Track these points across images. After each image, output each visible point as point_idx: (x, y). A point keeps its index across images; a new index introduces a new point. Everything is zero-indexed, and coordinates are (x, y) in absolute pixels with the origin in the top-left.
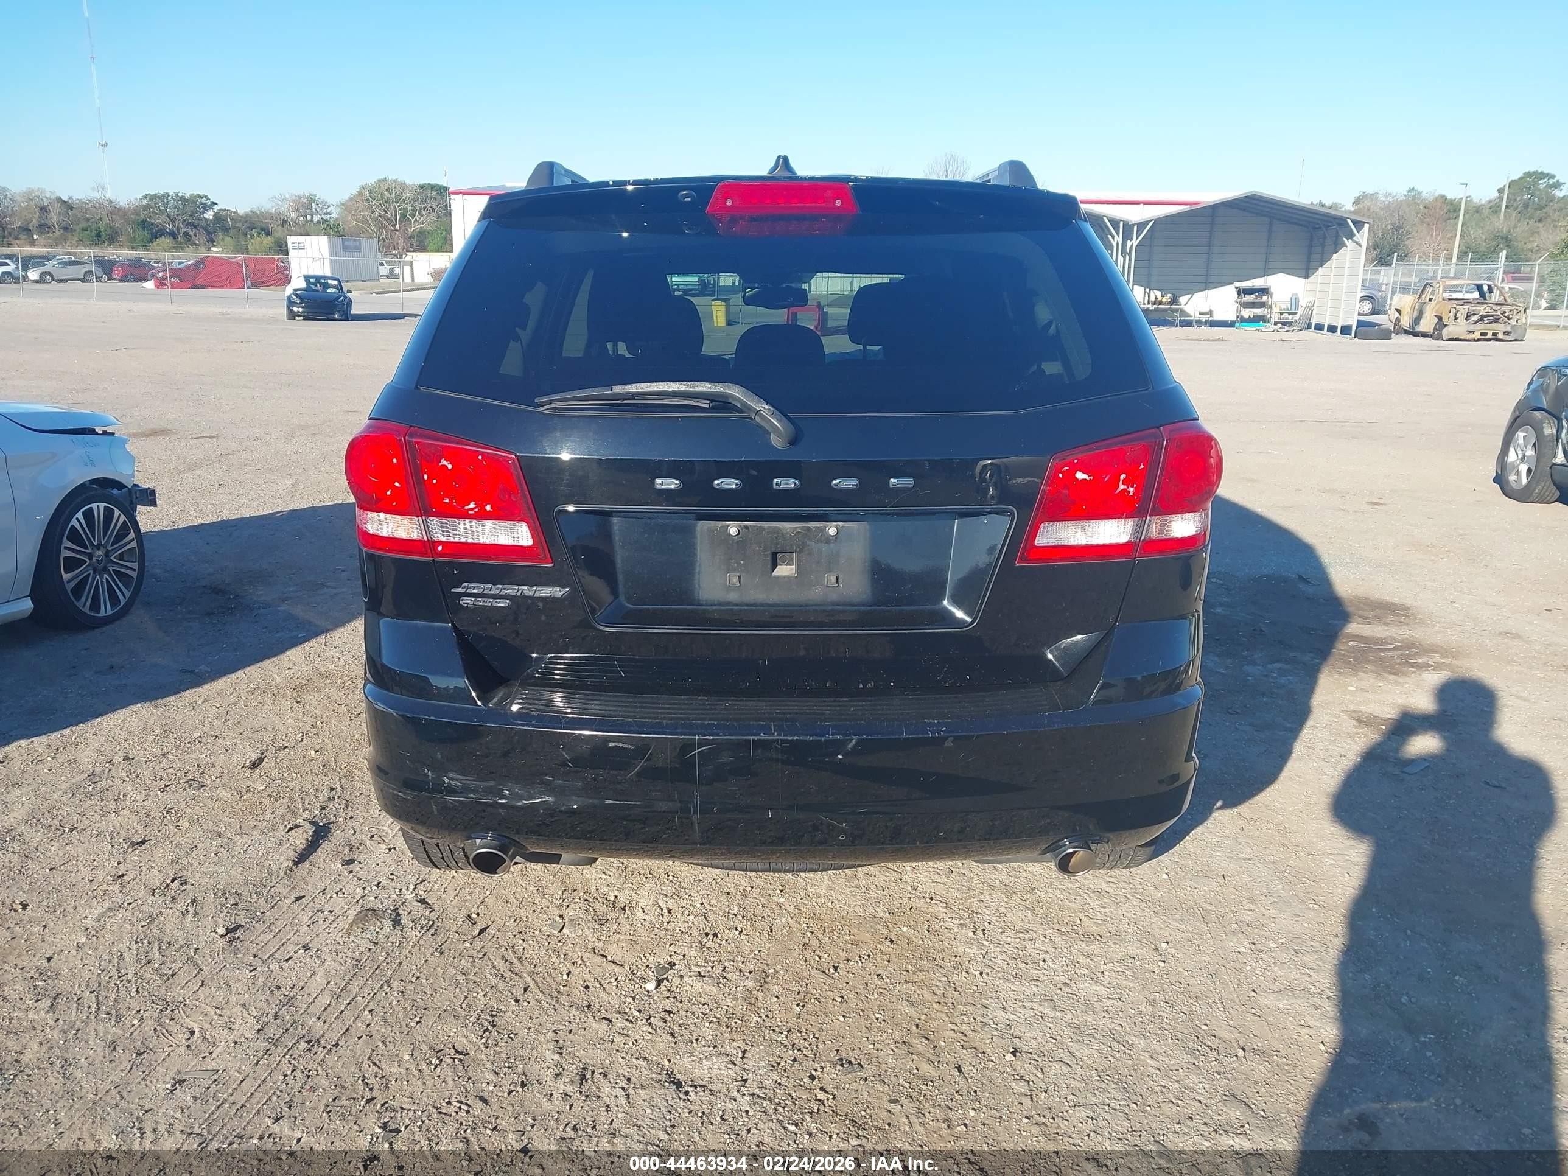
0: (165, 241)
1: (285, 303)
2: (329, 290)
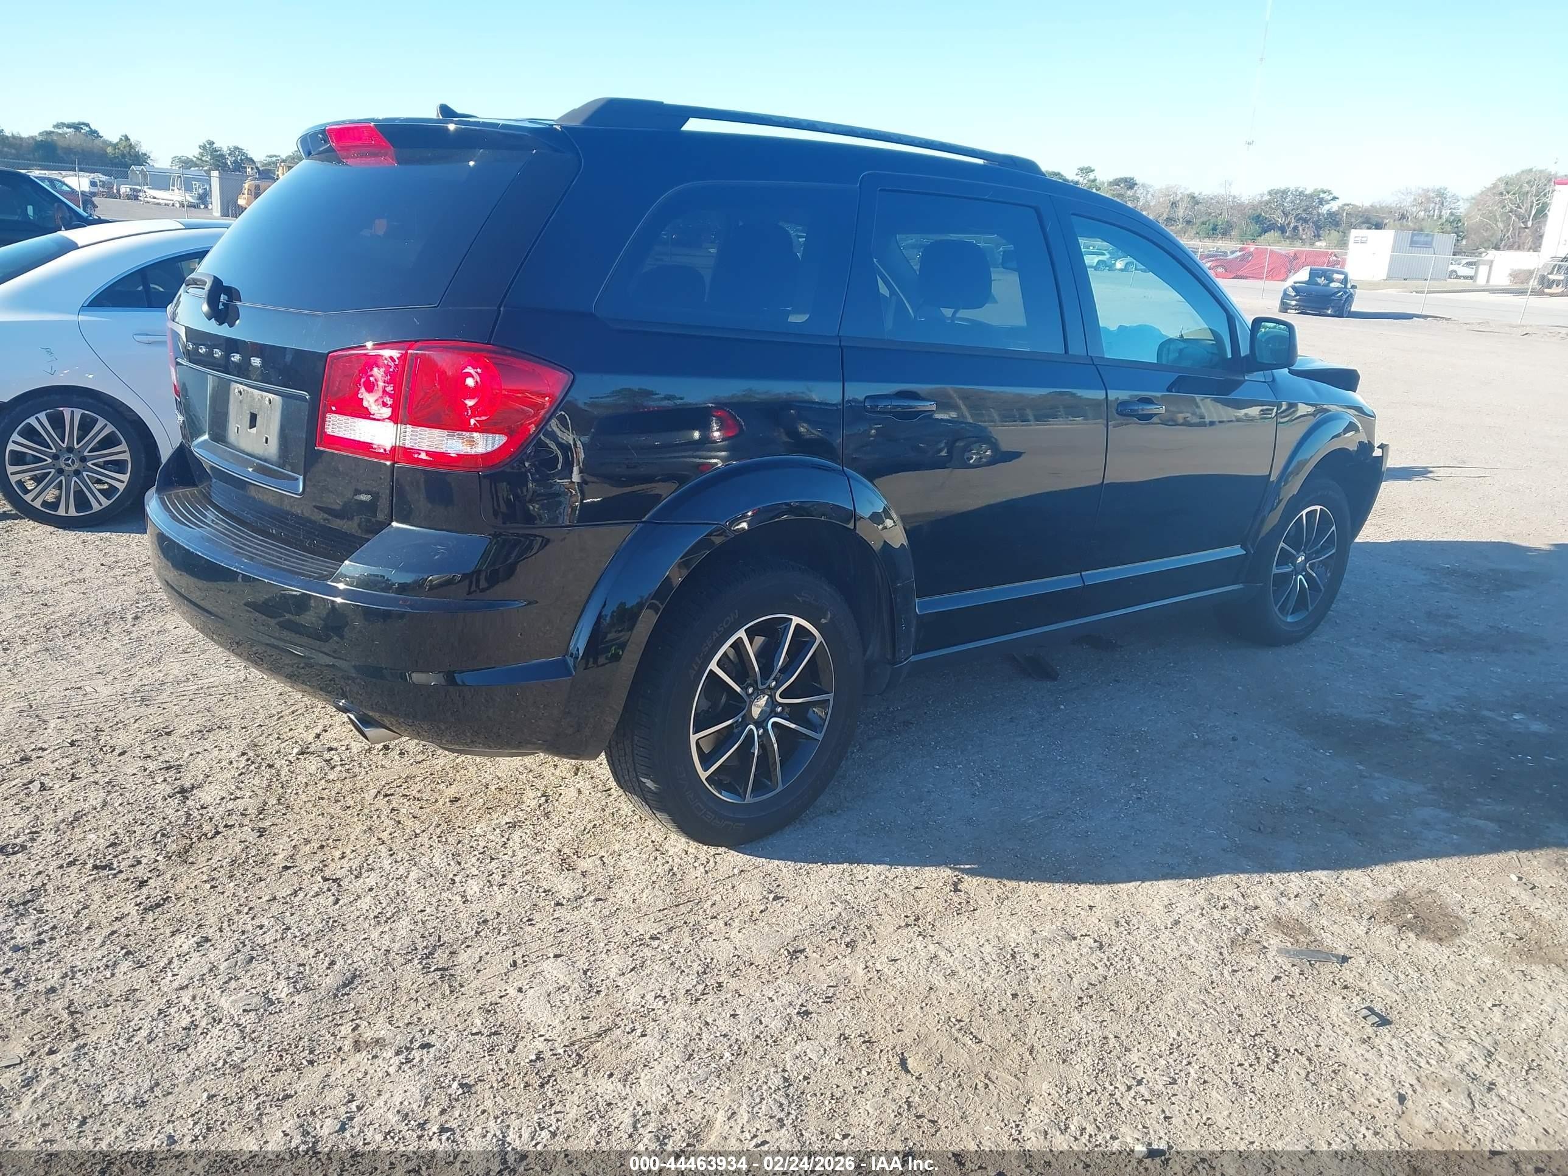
0: (1271, 235)
1: (1282, 294)
2: (1332, 285)
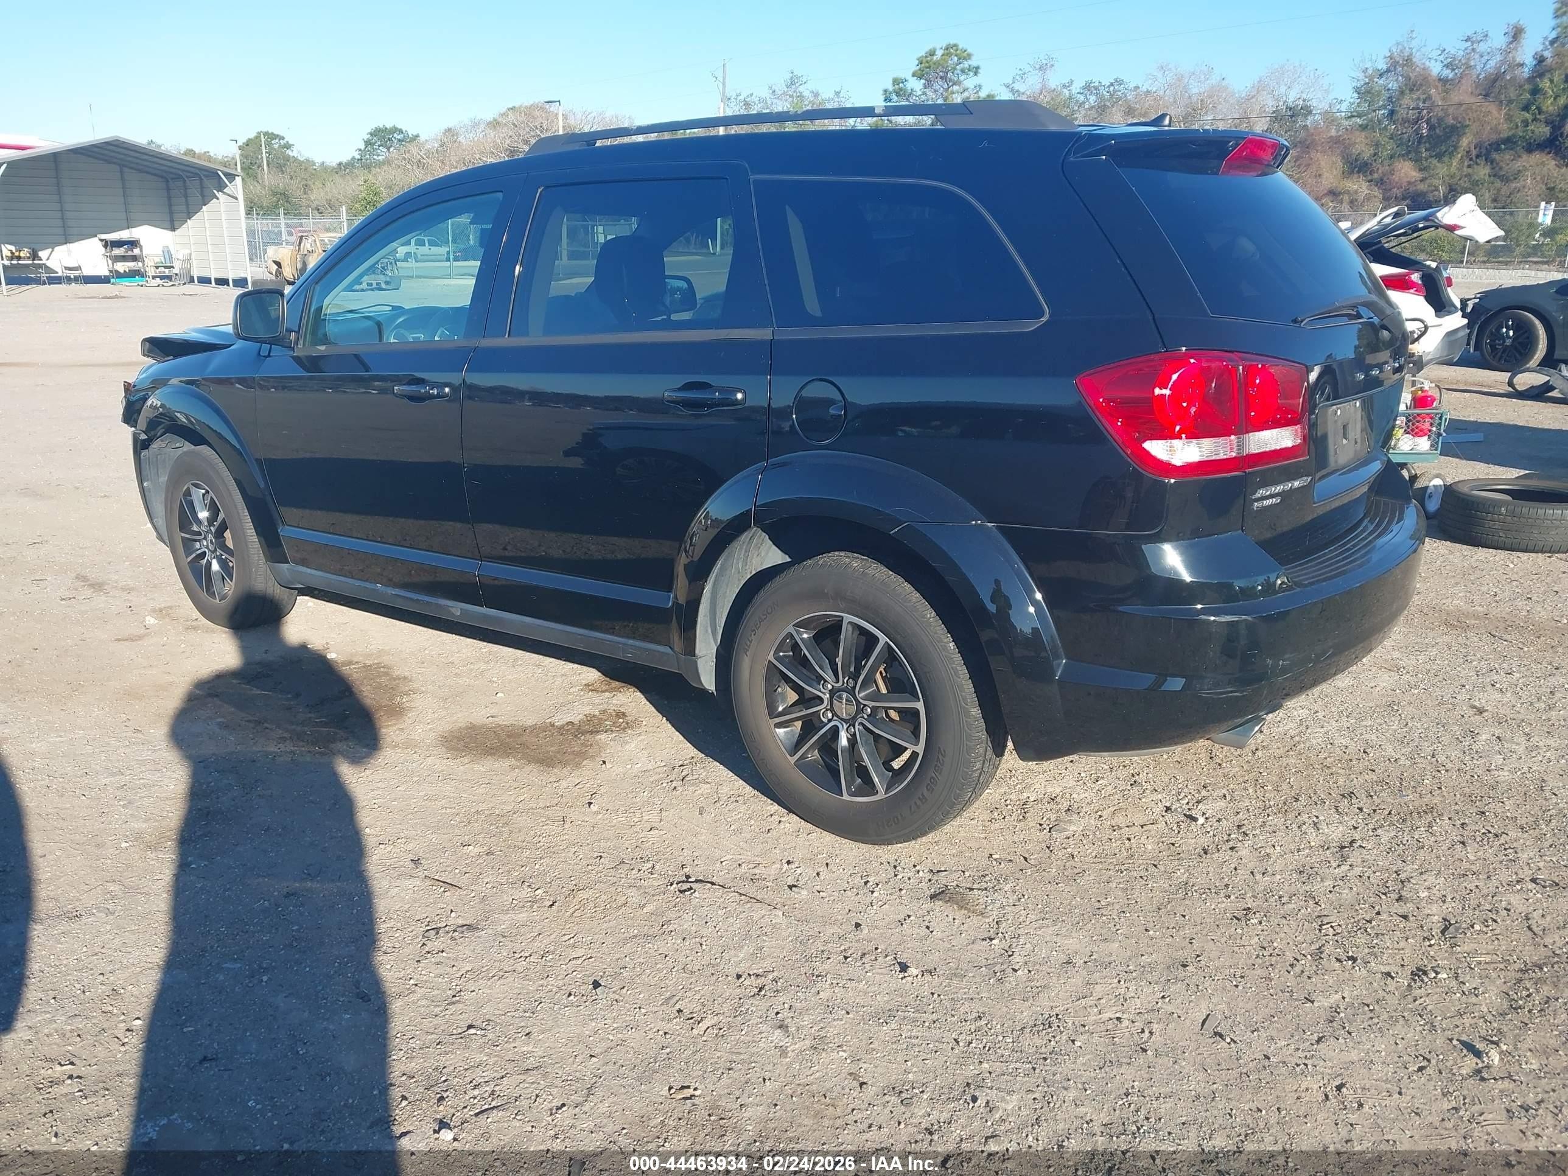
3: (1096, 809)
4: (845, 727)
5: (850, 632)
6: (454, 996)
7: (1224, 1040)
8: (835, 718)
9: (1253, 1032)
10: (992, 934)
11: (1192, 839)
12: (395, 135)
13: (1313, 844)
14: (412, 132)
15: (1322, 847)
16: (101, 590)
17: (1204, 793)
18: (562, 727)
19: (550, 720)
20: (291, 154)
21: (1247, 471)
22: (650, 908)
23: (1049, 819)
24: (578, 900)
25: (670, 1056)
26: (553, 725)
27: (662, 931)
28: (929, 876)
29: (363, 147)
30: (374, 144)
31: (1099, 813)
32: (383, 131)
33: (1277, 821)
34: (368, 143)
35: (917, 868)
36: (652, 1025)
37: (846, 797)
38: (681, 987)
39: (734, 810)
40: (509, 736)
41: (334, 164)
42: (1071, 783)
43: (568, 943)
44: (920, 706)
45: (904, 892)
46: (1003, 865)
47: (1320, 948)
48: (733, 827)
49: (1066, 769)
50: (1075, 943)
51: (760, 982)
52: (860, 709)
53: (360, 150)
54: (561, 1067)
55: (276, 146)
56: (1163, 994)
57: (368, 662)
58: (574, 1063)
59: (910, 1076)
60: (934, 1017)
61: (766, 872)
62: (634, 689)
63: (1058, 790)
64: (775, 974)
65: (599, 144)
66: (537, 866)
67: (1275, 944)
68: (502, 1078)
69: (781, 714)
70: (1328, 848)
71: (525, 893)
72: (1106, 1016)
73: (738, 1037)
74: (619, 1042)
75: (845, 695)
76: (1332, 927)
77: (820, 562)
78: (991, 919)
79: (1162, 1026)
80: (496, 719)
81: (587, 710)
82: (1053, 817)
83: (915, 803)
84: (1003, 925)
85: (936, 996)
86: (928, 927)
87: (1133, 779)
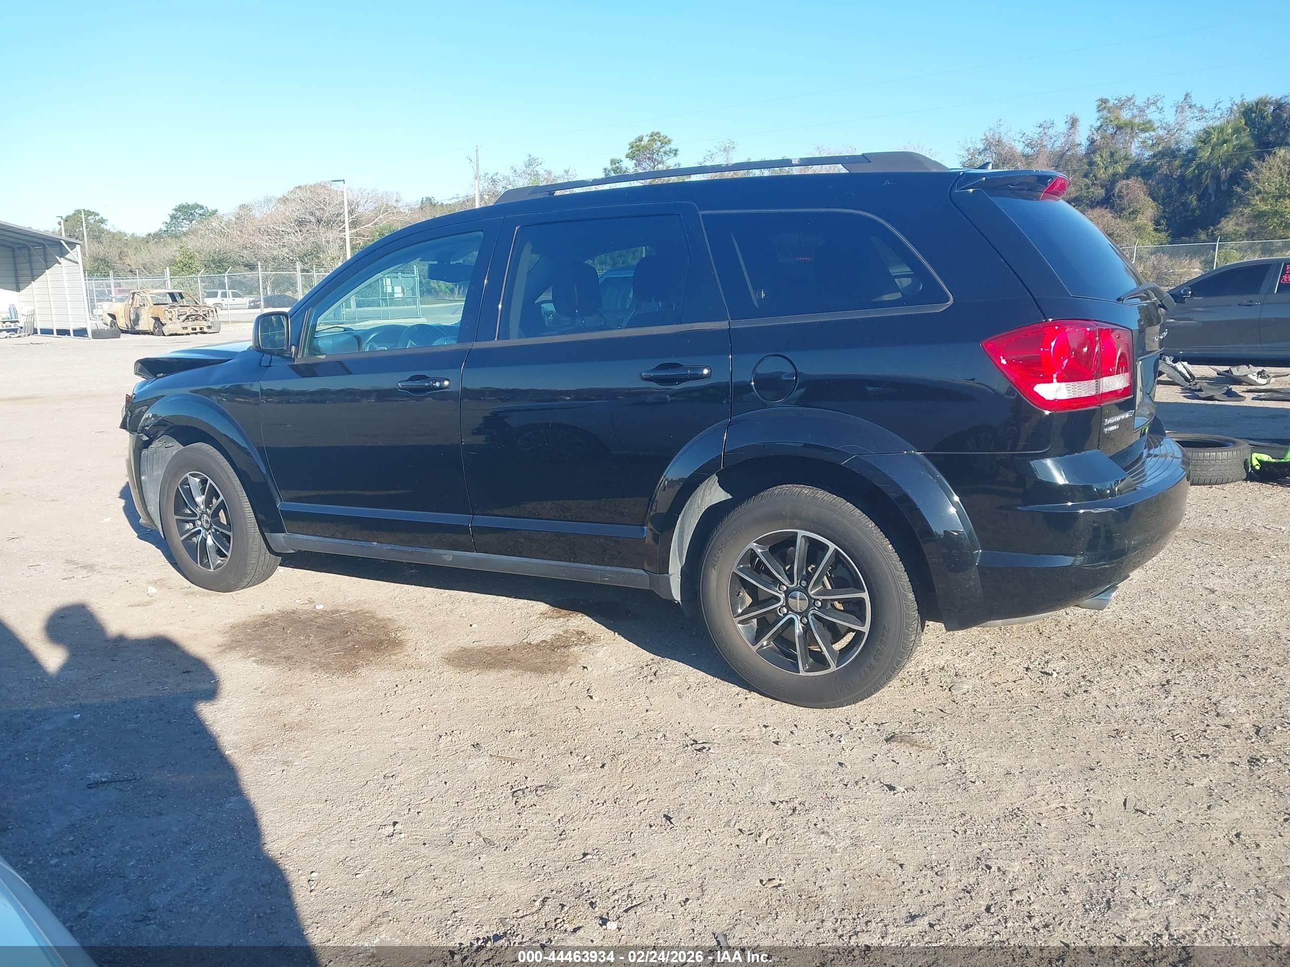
3: (976, 673)
4: (799, 618)
5: (803, 544)
6: (560, 835)
7: (1145, 814)
8: (790, 612)
9: (1162, 807)
10: (943, 760)
11: (1054, 688)
12: (197, 210)
13: (1141, 685)
14: (211, 208)
15: (1149, 686)
16: (94, 570)
17: (1047, 656)
18: (538, 645)
19: (525, 641)
20: (105, 227)
21: (1102, 405)
22: (679, 763)
23: (946, 682)
24: (620, 762)
25: (749, 860)
26: (530, 644)
27: (698, 778)
28: (876, 727)
29: (168, 220)
30: (178, 218)
31: (980, 675)
32: (186, 208)
33: (1108, 671)
34: (173, 217)
35: (865, 722)
36: (725, 841)
37: (802, 673)
38: (733, 814)
39: (706, 692)
40: (498, 654)
41: (144, 235)
42: (949, 657)
43: (630, 791)
44: (865, 595)
45: (863, 739)
46: (927, 716)
47: (1179, 751)
48: (710, 705)
49: (941, 648)
50: (1005, 760)
51: (791, 805)
52: (812, 602)
53: (166, 223)
54: (671, 874)
55: (92, 221)
56: (1086, 788)
57: (353, 610)
58: (679, 871)
59: (933, 856)
60: (930, 817)
61: (751, 734)
62: (580, 615)
63: (943, 663)
64: (799, 799)
65: (558, 193)
66: (576, 741)
67: (1147, 751)
68: (631, 885)
69: (742, 614)
70: (1153, 686)
71: (574, 760)
72: (1053, 806)
73: (793, 843)
74: (705, 854)
75: (798, 593)
76: (1181, 737)
77: (776, 492)
78: (938, 751)
79: (1097, 809)
80: (482, 643)
81: (553, 631)
82: (949, 680)
83: (864, 671)
84: (949, 753)
85: (924, 804)
86: (893, 761)
87: (993, 651)
